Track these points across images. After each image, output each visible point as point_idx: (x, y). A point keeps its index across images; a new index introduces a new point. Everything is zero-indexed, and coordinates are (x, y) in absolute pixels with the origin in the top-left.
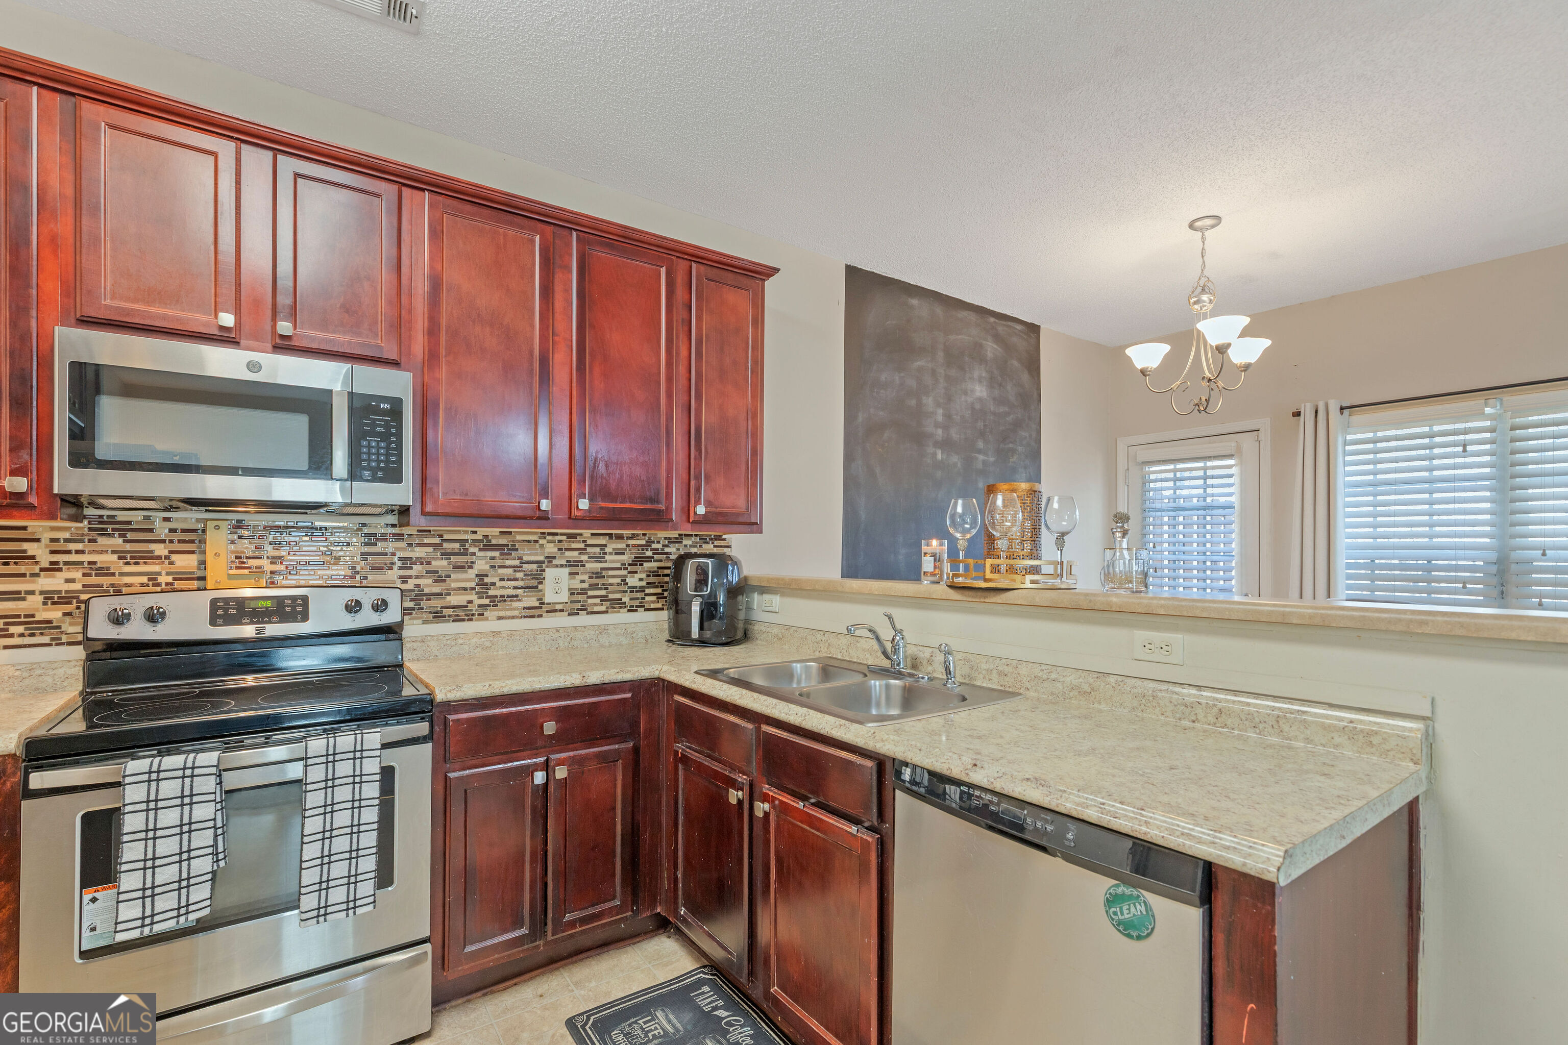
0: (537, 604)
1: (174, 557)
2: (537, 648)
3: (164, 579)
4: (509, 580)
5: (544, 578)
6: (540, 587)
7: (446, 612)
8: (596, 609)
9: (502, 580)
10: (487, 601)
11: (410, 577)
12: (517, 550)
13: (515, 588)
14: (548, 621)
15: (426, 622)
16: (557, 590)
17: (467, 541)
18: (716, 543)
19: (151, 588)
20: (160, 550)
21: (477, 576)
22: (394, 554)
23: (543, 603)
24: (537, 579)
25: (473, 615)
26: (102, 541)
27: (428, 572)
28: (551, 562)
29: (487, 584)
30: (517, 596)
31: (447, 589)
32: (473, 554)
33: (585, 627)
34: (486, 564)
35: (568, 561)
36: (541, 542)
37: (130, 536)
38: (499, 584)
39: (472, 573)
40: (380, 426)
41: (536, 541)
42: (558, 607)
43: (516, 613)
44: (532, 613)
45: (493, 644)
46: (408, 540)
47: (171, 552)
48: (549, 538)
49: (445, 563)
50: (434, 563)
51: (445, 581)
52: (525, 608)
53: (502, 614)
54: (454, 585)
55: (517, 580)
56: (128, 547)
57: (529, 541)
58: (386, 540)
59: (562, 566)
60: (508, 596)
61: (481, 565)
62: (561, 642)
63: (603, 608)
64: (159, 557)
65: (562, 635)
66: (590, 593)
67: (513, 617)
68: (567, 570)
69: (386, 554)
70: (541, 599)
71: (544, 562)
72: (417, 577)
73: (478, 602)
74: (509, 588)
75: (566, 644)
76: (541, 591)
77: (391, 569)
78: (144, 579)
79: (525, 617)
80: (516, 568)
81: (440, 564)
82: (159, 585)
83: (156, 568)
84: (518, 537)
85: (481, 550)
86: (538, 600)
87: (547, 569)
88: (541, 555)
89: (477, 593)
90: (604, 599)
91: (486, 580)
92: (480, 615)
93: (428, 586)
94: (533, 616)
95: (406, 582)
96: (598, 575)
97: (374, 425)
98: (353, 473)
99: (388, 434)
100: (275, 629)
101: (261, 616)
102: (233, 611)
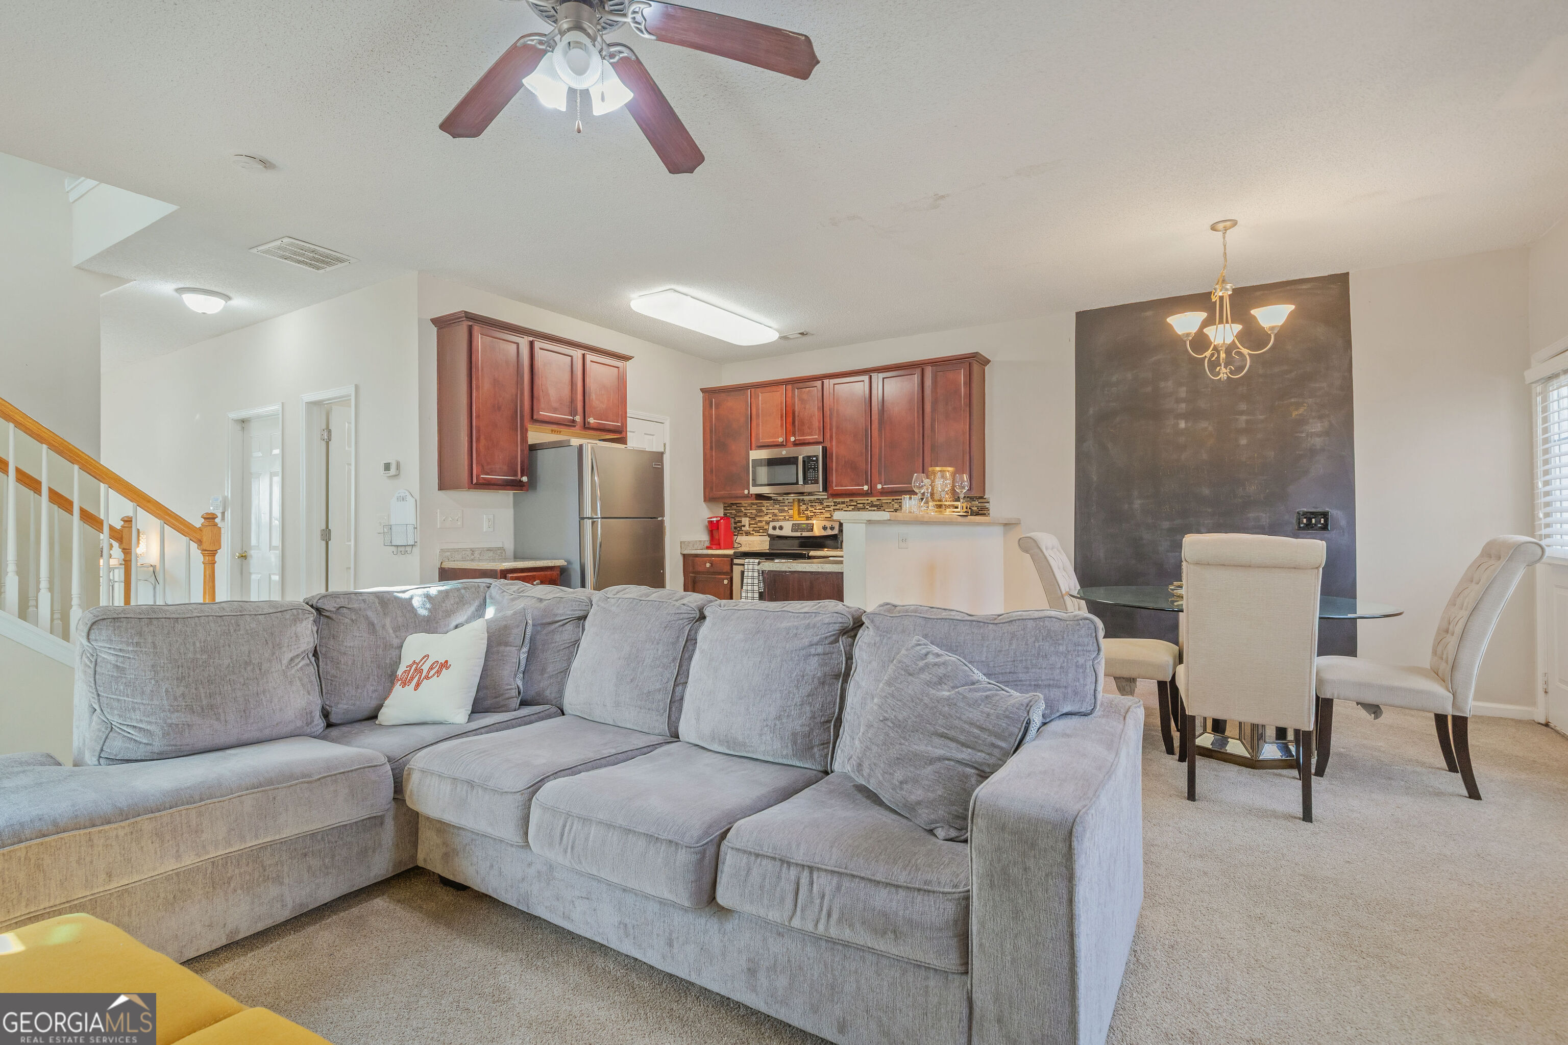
1: (789, 510)
3: (787, 518)
18: (980, 500)
19: (784, 520)
20: (786, 508)
26: (775, 506)
37: (780, 503)
40: (813, 465)
41: (890, 503)
48: (895, 501)
56: (780, 508)
64: (785, 510)
78: (783, 517)
83: (785, 514)
84: (884, 501)
97: (811, 466)
98: (805, 481)
99: (815, 467)
100: (805, 534)
101: (803, 530)
102: (795, 528)
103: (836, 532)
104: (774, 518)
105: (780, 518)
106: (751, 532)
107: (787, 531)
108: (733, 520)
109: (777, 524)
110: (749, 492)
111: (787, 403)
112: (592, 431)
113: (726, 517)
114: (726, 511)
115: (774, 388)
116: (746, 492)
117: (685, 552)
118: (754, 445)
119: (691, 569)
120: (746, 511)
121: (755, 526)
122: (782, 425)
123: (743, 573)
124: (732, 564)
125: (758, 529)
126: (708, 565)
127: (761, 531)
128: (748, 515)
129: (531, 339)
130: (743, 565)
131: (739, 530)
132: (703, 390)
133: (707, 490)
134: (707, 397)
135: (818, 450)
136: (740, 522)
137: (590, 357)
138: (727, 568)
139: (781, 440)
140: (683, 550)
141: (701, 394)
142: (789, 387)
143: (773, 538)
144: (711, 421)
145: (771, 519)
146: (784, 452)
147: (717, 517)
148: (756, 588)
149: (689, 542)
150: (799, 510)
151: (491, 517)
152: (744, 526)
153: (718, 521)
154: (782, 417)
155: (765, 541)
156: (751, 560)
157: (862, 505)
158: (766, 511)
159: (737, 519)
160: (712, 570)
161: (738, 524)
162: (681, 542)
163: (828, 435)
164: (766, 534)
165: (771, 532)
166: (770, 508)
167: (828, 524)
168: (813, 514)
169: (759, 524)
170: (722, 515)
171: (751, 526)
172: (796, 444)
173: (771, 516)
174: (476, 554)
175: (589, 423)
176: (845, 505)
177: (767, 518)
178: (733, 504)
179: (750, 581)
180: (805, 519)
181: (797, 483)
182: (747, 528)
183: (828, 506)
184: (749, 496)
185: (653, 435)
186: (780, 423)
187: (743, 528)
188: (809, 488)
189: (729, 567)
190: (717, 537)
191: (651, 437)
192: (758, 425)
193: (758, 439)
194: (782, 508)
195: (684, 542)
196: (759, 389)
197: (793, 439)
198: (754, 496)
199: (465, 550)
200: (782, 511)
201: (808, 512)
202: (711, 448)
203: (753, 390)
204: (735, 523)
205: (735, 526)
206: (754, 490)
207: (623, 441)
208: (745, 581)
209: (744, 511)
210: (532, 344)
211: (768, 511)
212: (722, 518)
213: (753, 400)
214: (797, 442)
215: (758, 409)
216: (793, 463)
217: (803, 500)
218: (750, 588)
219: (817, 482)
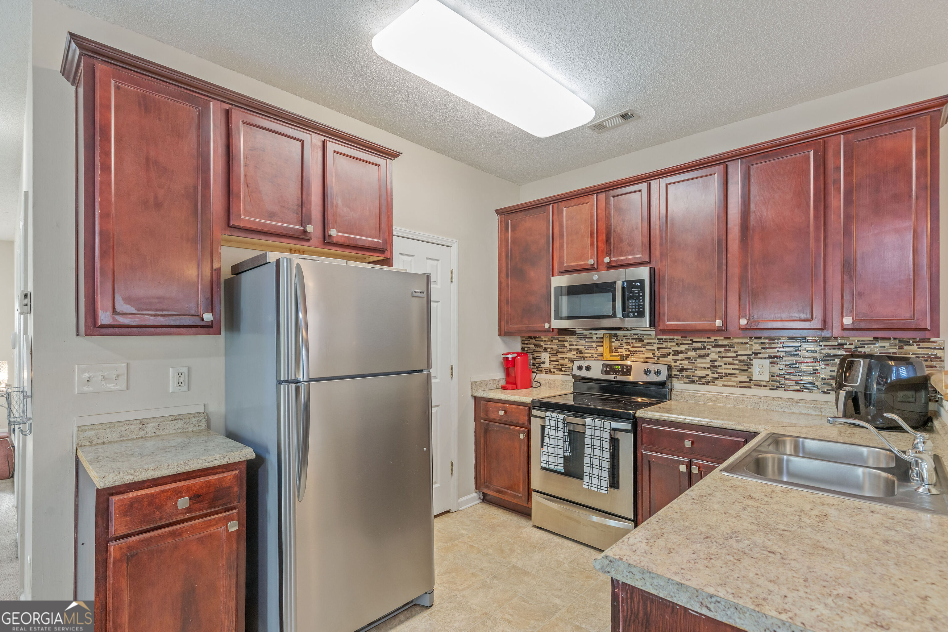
0: (748, 380)
1: (598, 348)
2: (744, 406)
3: (595, 356)
4: (729, 364)
5: (752, 365)
6: (749, 370)
7: (696, 379)
8: (792, 388)
9: (725, 364)
10: (716, 375)
11: (678, 360)
12: (734, 348)
13: (733, 369)
14: (755, 391)
15: (685, 383)
16: (761, 373)
17: (705, 342)
19: (592, 359)
20: (594, 345)
21: (711, 361)
22: (670, 348)
23: (752, 380)
24: (748, 365)
25: (709, 382)
26: (581, 341)
27: (685, 358)
28: (757, 355)
29: (716, 366)
30: (734, 374)
31: (695, 367)
32: (709, 349)
33: (781, 398)
34: (716, 354)
35: (769, 356)
36: (750, 343)
37: (587, 340)
38: (724, 366)
39: (708, 359)
40: (636, 293)
41: (747, 343)
42: (762, 383)
43: (734, 384)
44: (742, 385)
45: (717, 399)
46: (676, 342)
47: (597, 346)
48: (755, 341)
49: (694, 353)
50: (689, 353)
51: (694, 363)
52: (740, 382)
53: (726, 383)
54: (699, 365)
55: (734, 364)
56: (587, 344)
57: (742, 343)
58: (667, 342)
59: (765, 358)
60: (729, 374)
61: (713, 356)
62: (761, 404)
63: (798, 388)
64: (594, 348)
65: (762, 401)
66: (787, 377)
67: (732, 386)
68: (768, 361)
69: (667, 348)
70: (750, 377)
71: (751, 355)
72: (681, 360)
73: (712, 375)
74: (730, 369)
75: (765, 407)
76: (751, 372)
77: (669, 355)
78: (590, 355)
79: (740, 387)
80: (734, 358)
81: (692, 354)
82: (594, 357)
83: (592, 351)
84: (735, 340)
85: (712, 347)
86: (748, 377)
87: (754, 360)
88: (750, 350)
89: (711, 370)
90: (797, 382)
91: (716, 364)
92: (712, 382)
93: (685, 364)
94: (745, 387)
95: (676, 362)
96: (794, 365)
97: (634, 293)
98: (626, 315)
99: (639, 296)
100: (620, 378)
101: (616, 372)
102: (608, 369)
103: (663, 377)
104: (579, 355)
105: (586, 355)
106: (552, 370)
107: (596, 372)
108: (531, 356)
109: (584, 364)
110: (550, 326)
111: (599, 216)
112: (338, 249)
113: (524, 353)
114: (524, 346)
115: (581, 200)
116: (547, 326)
117: (477, 394)
118: (556, 271)
119: (482, 415)
120: (546, 346)
121: (557, 363)
122: (592, 244)
123: (543, 428)
124: (529, 415)
125: (559, 367)
126: (501, 413)
127: (563, 369)
128: (549, 350)
129: (227, 106)
130: (544, 418)
131: (538, 366)
132: (497, 211)
133: (503, 323)
134: (503, 219)
135: (643, 273)
136: (539, 357)
137: (332, 146)
138: (523, 419)
139: (591, 262)
140: (474, 391)
141: (496, 217)
142: (602, 196)
143: (578, 380)
144: (507, 245)
145: (575, 357)
146: (595, 277)
147: (513, 353)
148: (560, 452)
149: (481, 382)
150: (611, 347)
151: (185, 370)
152: (544, 363)
153: (514, 358)
154: (592, 234)
155: (568, 382)
156: (554, 415)
157: (700, 344)
158: (569, 347)
159: (536, 354)
160: (505, 419)
161: (537, 360)
162: (472, 383)
163: (656, 253)
164: (568, 373)
165: (576, 372)
166: (575, 343)
167: (653, 368)
168: (628, 353)
169: (561, 362)
170: (520, 351)
171: (552, 363)
172: (610, 267)
173: (575, 353)
174: (150, 428)
175: (330, 236)
176: (674, 344)
177: (570, 355)
178: (531, 338)
179: (552, 441)
180: (618, 358)
181: (614, 316)
182: (547, 365)
183: (650, 344)
184: (549, 331)
185: (438, 260)
186: (589, 242)
187: (542, 365)
188: (631, 322)
189: (526, 418)
190: (513, 375)
191: (435, 263)
192: (561, 246)
193: (561, 263)
194: (589, 344)
195: (475, 383)
196: (563, 203)
197: (607, 260)
198: (556, 331)
199: (128, 423)
200: (589, 347)
201: (623, 350)
202: (507, 276)
203: (555, 205)
204: (534, 359)
205: (534, 362)
206: (556, 324)
207: (387, 262)
208: (546, 440)
209: (544, 346)
210: (228, 113)
211: (572, 347)
212: (518, 354)
213: (555, 217)
214: (613, 264)
215: (561, 227)
216: (607, 291)
217: (616, 336)
218: (552, 450)
219: (641, 314)
